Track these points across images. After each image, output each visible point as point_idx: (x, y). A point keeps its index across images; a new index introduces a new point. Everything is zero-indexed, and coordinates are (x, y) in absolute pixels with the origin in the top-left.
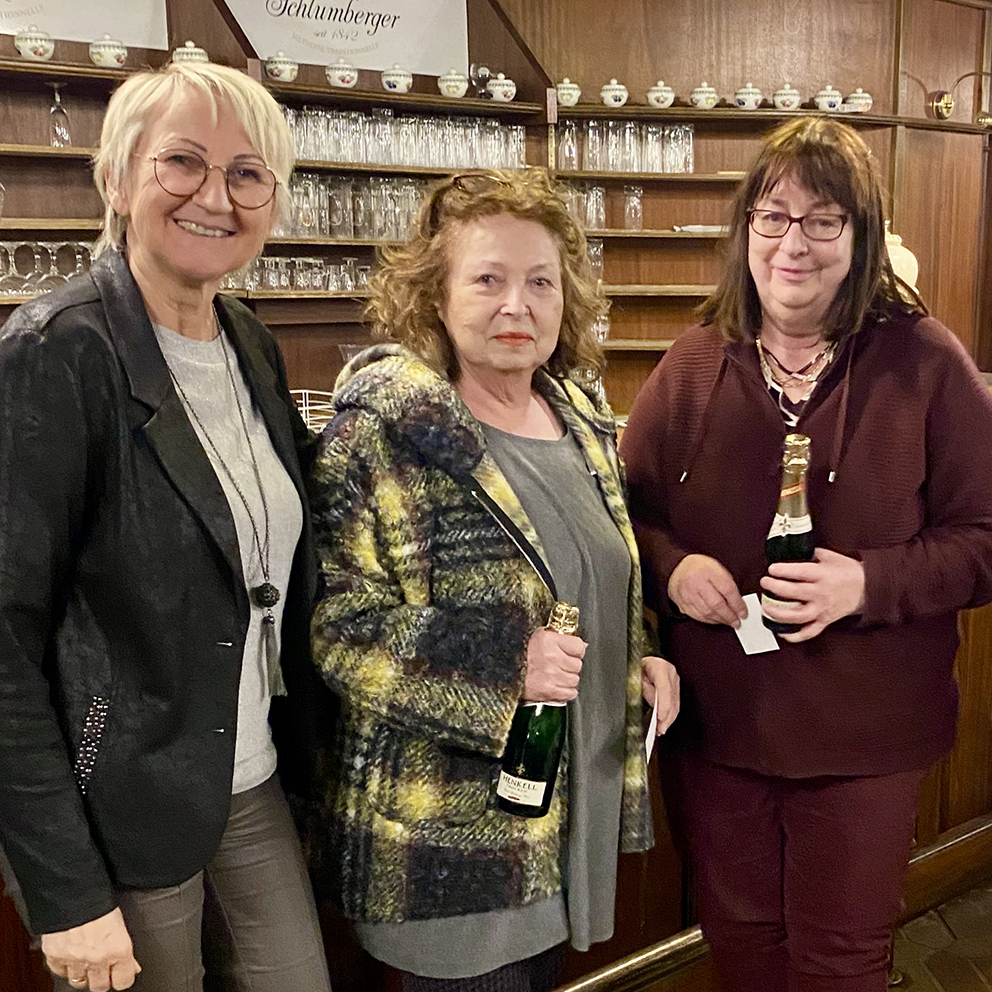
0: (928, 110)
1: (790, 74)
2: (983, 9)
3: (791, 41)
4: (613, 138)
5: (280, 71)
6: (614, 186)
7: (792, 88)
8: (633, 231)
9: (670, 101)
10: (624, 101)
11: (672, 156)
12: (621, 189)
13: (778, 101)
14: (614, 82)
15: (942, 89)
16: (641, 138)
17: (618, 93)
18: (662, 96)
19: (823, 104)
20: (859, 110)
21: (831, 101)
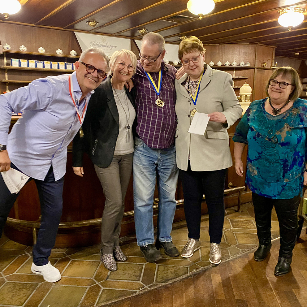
0: (262, 66)
1: (236, 60)
2: (273, 48)
3: (236, 54)
7: (235, 62)
9: (213, 65)
13: (233, 64)
15: (265, 62)
19: (241, 64)
20: (248, 65)
21: (242, 64)
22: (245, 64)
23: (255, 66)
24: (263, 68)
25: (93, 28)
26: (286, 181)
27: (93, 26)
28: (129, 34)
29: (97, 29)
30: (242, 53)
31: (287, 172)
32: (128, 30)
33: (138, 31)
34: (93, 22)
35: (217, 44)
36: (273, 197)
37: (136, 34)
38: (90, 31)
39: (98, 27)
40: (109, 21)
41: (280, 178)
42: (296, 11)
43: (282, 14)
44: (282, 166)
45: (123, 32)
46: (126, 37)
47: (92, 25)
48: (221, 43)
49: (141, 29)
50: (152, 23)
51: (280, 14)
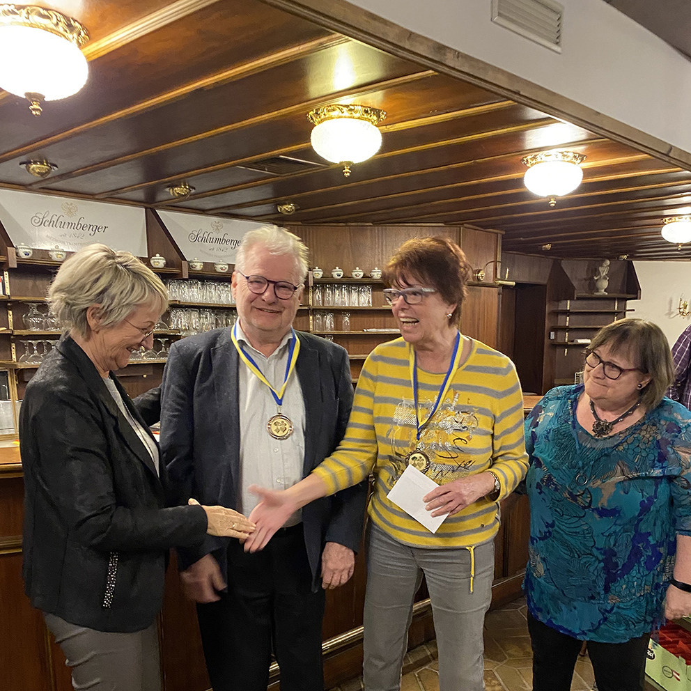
2: (497, 234)
4: (337, 292)
5: (196, 266)
6: (338, 312)
8: (346, 332)
9: (362, 276)
10: (341, 276)
11: (362, 299)
12: (341, 314)
14: (337, 268)
16: (349, 292)
17: (339, 273)
18: (358, 274)
24: (476, 282)
25: (41, 179)
26: (612, 601)
27: (42, 174)
28: (140, 195)
29: (54, 182)
31: (614, 581)
32: (140, 188)
33: (167, 190)
34: (42, 163)
35: (367, 224)
36: (578, 634)
37: (161, 197)
38: (30, 185)
39: (54, 177)
40: (86, 164)
41: (599, 593)
42: (566, 159)
43: (532, 165)
44: (602, 564)
45: (127, 191)
46: (132, 203)
47: (38, 173)
48: (377, 223)
49: (176, 186)
50: (207, 172)
51: (528, 165)
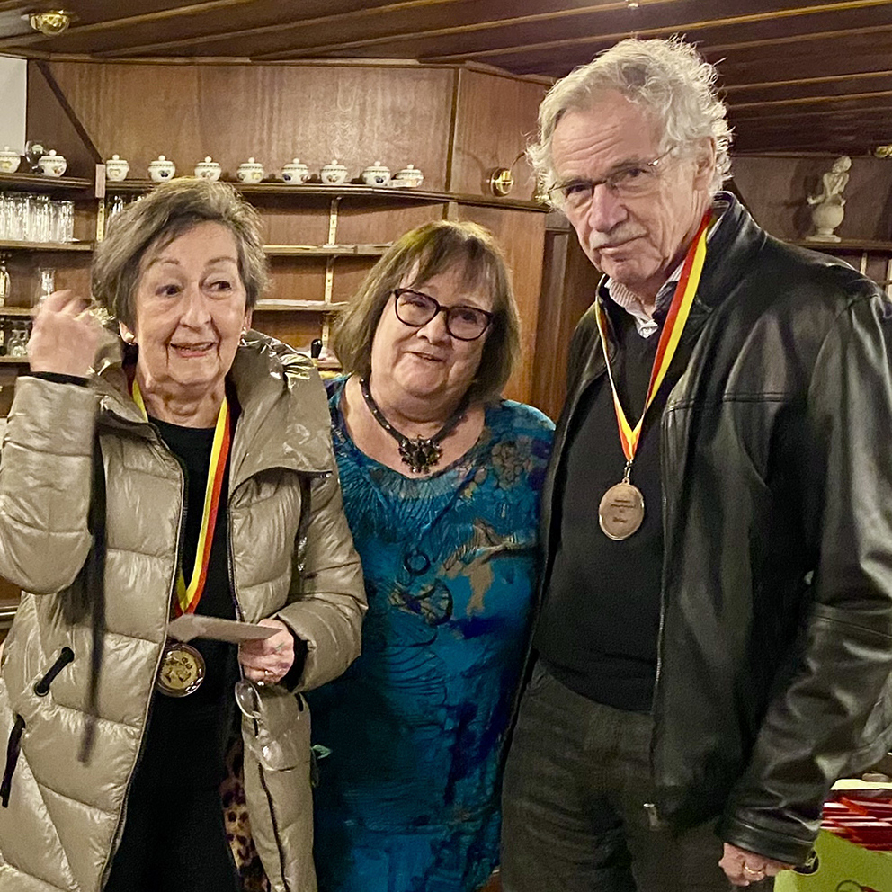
0: (485, 187)
1: (341, 150)
7: (341, 162)
9: (216, 176)
10: (171, 176)
14: (162, 158)
15: (502, 166)
17: (165, 169)
18: (208, 171)
19: (371, 179)
20: (408, 185)
21: (378, 176)
22: (394, 178)
23: (448, 186)
24: (490, 197)
30: (379, 115)
35: (239, 60)
